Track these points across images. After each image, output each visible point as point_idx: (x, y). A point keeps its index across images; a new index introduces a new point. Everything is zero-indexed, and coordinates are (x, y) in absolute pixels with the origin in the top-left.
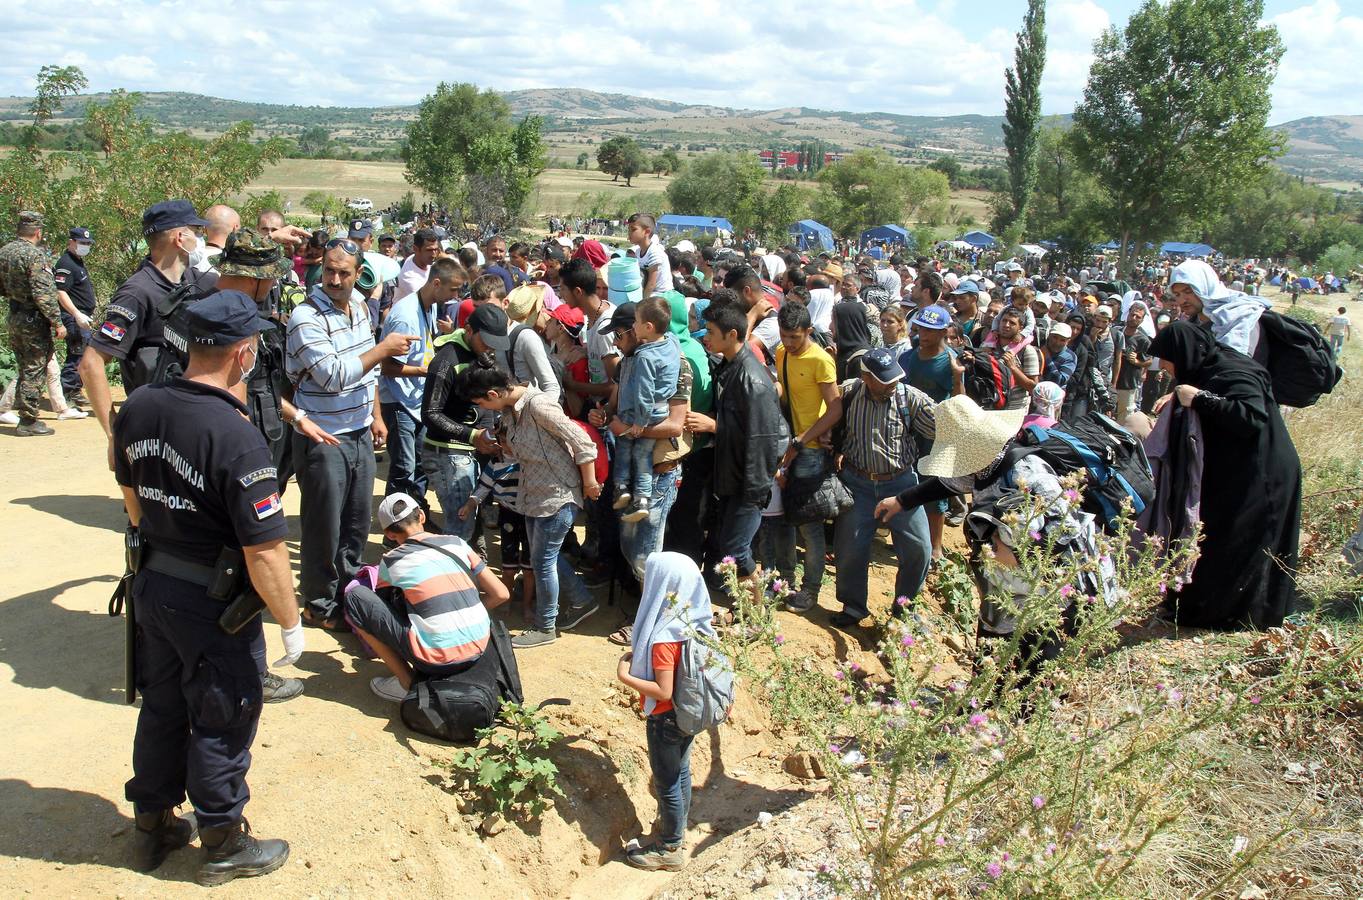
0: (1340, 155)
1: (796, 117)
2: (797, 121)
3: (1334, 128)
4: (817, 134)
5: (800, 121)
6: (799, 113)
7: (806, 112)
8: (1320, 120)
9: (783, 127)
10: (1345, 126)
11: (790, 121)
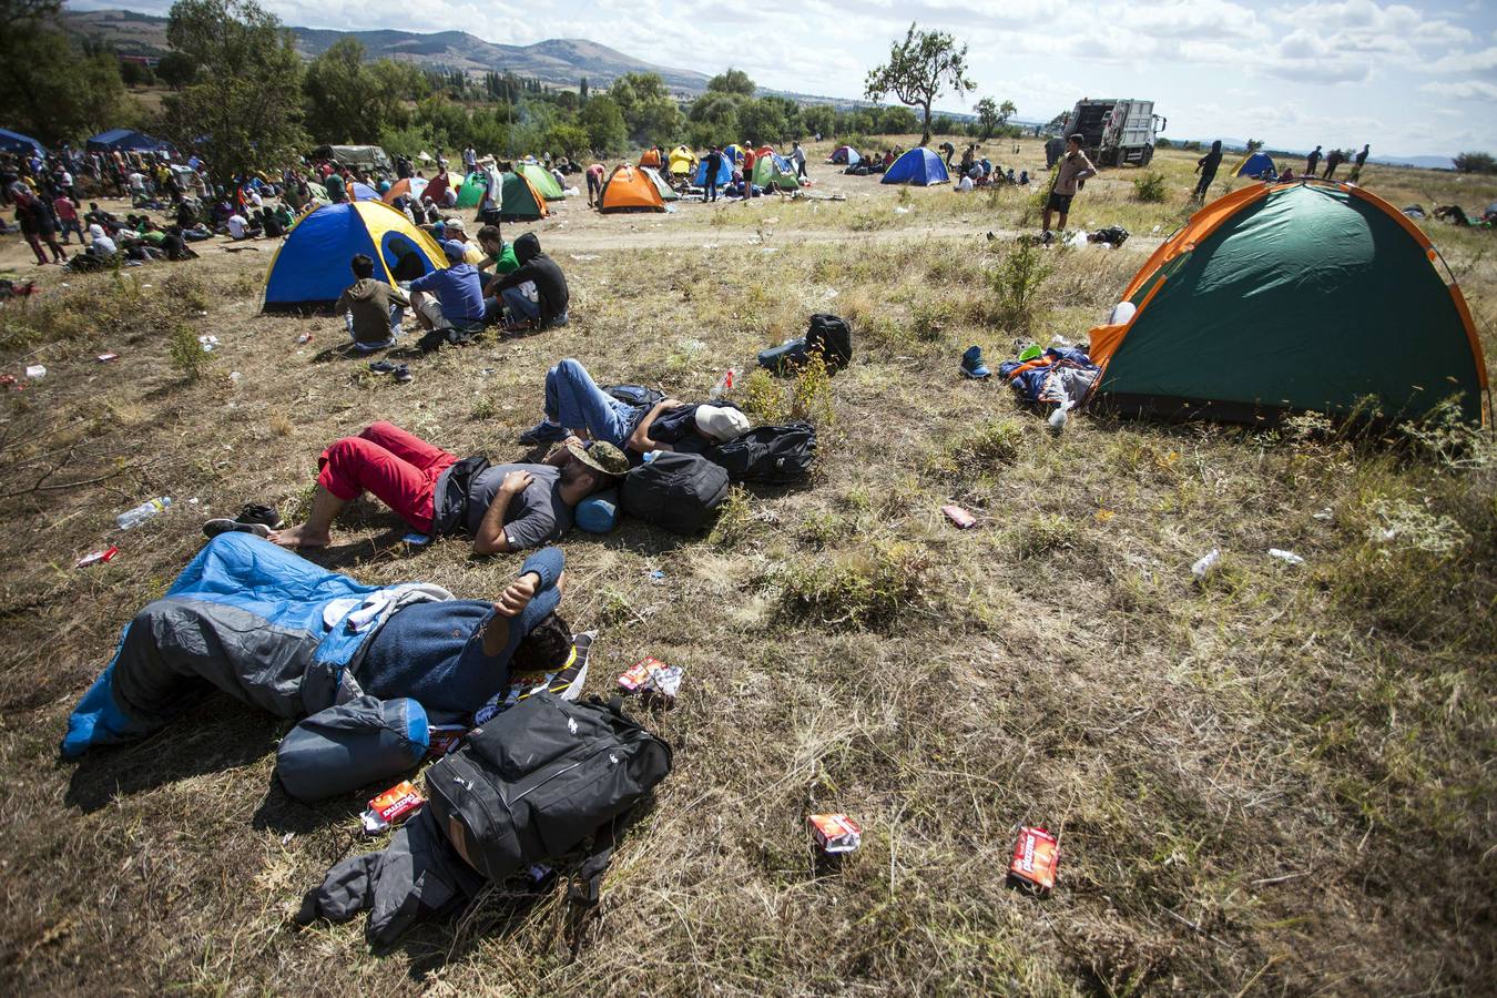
0: (573, 68)
1: (120, 20)
2: (119, 24)
3: (568, 48)
4: (144, 39)
5: (122, 25)
6: (122, 16)
7: (129, 16)
8: (558, 41)
9: (104, 30)
10: (574, 47)
11: (113, 23)
